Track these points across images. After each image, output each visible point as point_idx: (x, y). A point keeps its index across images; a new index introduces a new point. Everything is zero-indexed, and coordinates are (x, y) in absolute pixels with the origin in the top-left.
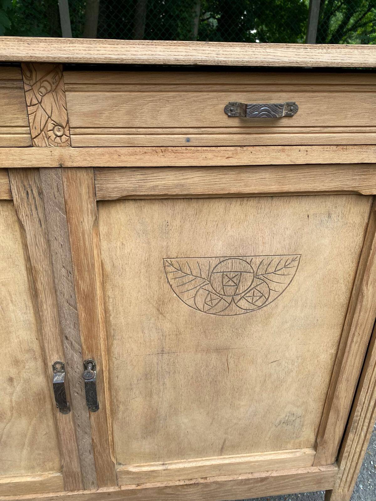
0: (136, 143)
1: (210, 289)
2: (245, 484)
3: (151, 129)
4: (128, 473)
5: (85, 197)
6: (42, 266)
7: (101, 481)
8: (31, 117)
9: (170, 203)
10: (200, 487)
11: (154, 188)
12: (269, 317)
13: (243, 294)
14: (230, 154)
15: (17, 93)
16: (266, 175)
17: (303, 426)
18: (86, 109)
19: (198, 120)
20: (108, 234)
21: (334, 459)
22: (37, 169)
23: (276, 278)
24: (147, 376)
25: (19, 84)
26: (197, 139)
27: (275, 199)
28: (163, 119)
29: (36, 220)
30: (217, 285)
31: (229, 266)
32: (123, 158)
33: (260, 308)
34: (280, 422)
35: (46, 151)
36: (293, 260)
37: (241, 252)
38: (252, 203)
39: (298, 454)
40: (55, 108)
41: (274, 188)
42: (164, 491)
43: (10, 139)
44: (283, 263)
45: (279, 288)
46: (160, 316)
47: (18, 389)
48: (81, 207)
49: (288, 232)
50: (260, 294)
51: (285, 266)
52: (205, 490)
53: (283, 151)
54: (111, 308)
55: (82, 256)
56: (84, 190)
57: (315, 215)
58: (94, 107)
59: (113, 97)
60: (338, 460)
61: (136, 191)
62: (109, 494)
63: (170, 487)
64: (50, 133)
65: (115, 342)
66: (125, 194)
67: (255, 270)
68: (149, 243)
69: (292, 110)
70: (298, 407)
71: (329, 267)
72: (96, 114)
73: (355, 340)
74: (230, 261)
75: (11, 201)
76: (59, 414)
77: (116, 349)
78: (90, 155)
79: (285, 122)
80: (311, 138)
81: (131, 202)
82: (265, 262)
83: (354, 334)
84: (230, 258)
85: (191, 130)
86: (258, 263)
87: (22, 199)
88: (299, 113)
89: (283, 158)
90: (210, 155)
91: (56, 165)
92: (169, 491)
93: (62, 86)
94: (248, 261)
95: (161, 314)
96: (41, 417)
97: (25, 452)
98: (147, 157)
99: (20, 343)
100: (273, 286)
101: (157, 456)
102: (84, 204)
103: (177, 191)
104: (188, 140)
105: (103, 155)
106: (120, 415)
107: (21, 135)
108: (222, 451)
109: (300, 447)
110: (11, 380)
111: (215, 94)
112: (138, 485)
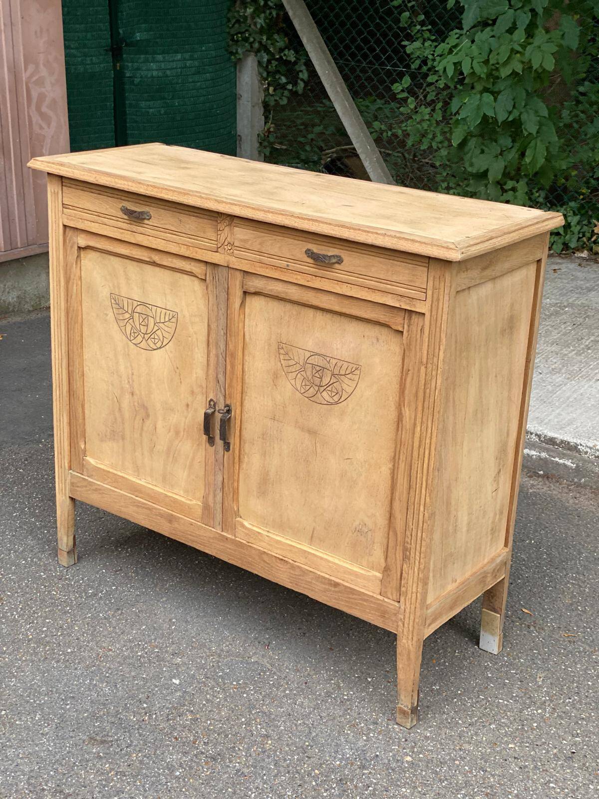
0: (263, 261)
1: (305, 376)
3: (271, 256)
4: (243, 526)
5: (238, 287)
6: (213, 326)
7: (225, 525)
8: (219, 236)
9: (283, 302)
10: (288, 566)
11: (271, 290)
12: (343, 413)
13: (325, 387)
14: (309, 279)
15: (215, 223)
17: (374, 543)
18: (242, 237)
19: (292, 255)
20: (250, 315)
21: (397, 595)
22: (219, 265)
23: (346, 380)
24: (264, 435)
25: (216, 219)
26: (292, 266)
27: (342, 317)
28: (275, 250)
29: (215, 295)
30: (309, 373)
31: (315, 360)
33: (337, 403)
34: (356, 529)
35: (223, 256)
36: (356, 369)
37: (323, 352)
38: (329, 316)
40: (229, 235)
41: (337, 308)
42: (263, 556)
43: (208, 246)
44: (350, 368)
45: (349, 390)
46: (274, 387)
47: (190, 414)
48: (236, 293)
49: (352, 345)
50: (335, 391)
51: (351, 372)
52: (292, 572)
53: (338, 284)
54: (246, 369)
55: (233, 326)
56: (238, 283)
57: (368, 336)
58: (246, 237)
59: (253, 234)
61: (262, 290)
63: (268, 554)
64: (226, 247)
65: (247, 398)
66: (257, 290)
67: (332, 369)
68: (270, 328)
69: (340, 261)
70: (368, 517)
71: (381, 383)
72: (245, 241)
73: (401, 457)
74: (316, 356)
75: (205, 280)
77: (247, 404)
78: (242, 263)
79: (337, 266)
80: (352, 280)
81: (263, 297)
82: (339, 364)
83: (400, 451)
84: (317, 354)
85: (289, 260)
86: (334, 364)
87: (210, 282)
88: (344, 263)
89: (338, 289)
90: (299, 277)
91: (226, 265)
92: (266, 558)
93: (233, 224)
94: (328, 360)
95: (275, 385)
96: (198, 445)
97: (186, 473)
98: (267, 270)
99: (197, 377)
100: (345, 386)
101: (266, 522)
102: (237, 291)
103: (283, 296)
104: (288, 266)
105: (247, 264)
106: (244, 466)
107: (210, 244)
108: (311, 540)
109: (372, 568)
110: (188, 405)
111: (301, 242)
112: (248, 542)
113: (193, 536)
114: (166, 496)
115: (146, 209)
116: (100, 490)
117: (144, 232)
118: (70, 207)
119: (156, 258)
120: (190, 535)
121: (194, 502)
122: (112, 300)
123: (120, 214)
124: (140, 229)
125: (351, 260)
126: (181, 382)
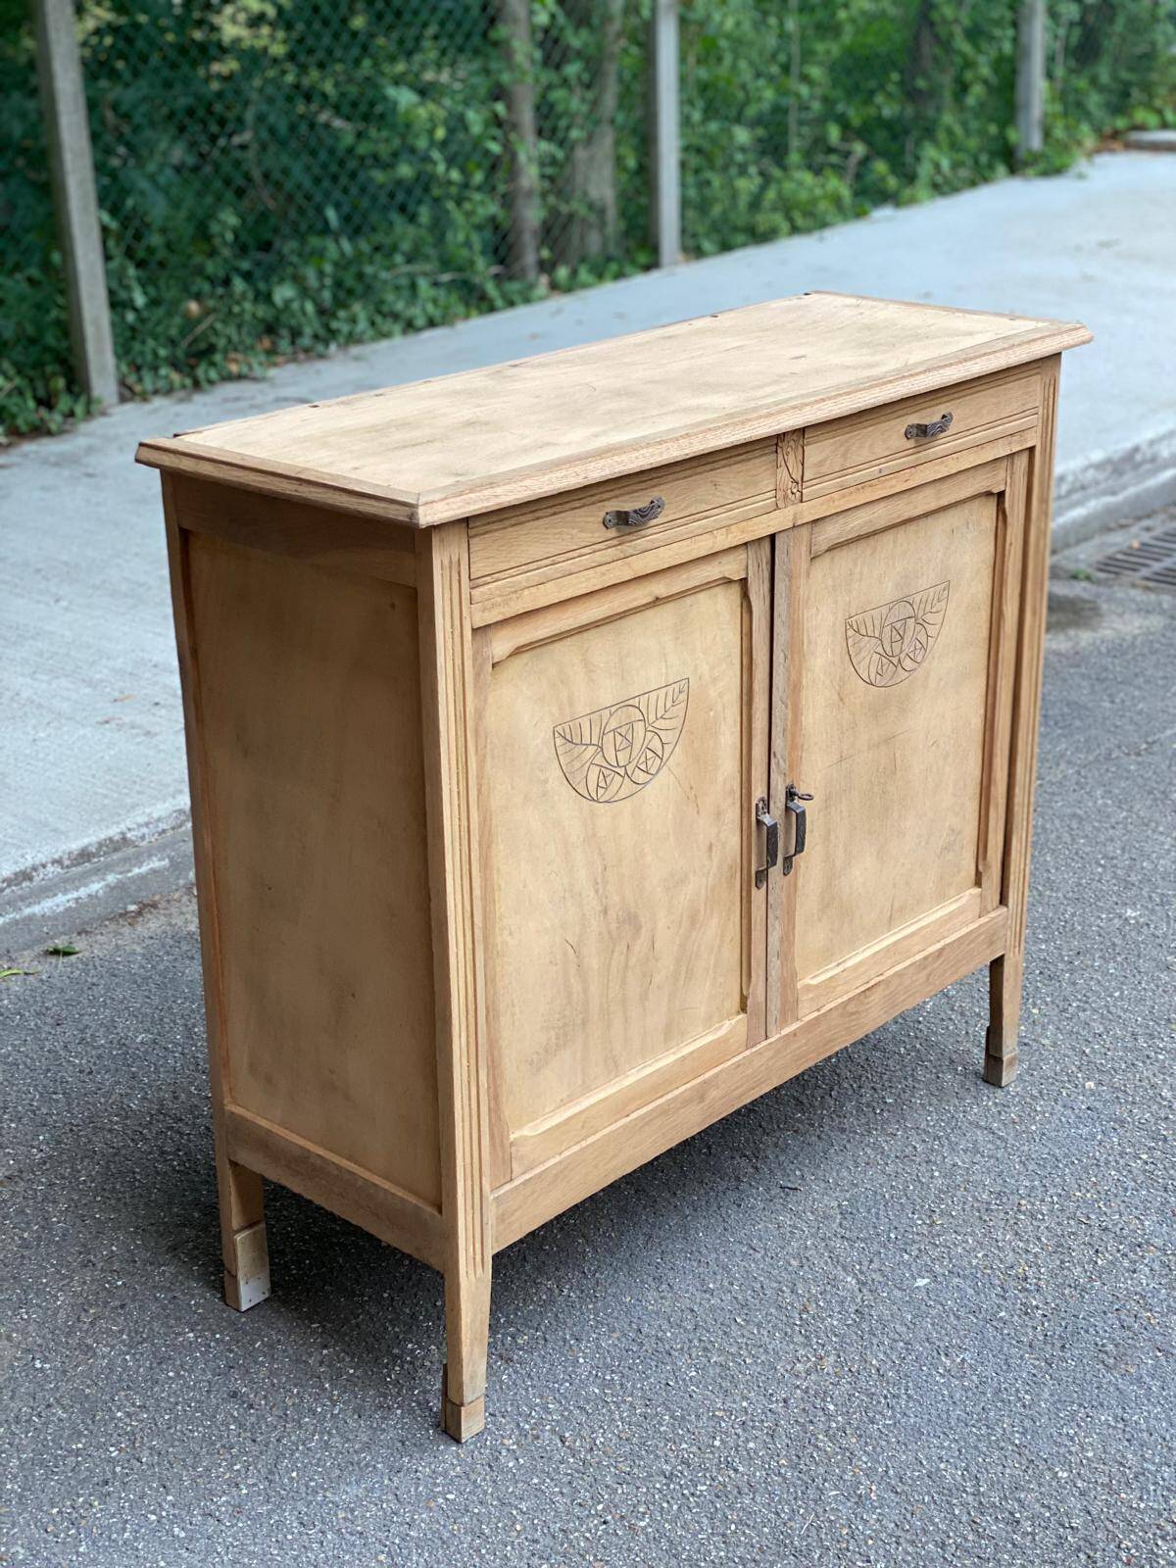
0: (846, 485)
1: (882, 652)
2: (925, 968)
3: (856, 467)
4: (808, 990)
5: (803, 556)
7: (784, 1013)
8: (778, 479)
9: (857, 545)
10: (882, 987)
11: (851, 531)
12: (927, 675)
13: (907, 650)
14: (908, 477)
15: (772, 457)
16: (929, 492)
17: (963, 848)
18: (817, 459)
19: (888, 448)
21: (997, 898)
22: (777, 534)
23: (932, 618)
24: (827, 802)
25: (774, 448)
26: (886, 468)
28: (865, 455)
30: (887, 643)
31: (896, 613)
32: (836, 503)
33: (920, 664)
34: (942, 847)
35: (786, 512)
36: (944, 590)
37: (905, 591)
39: (964, 901)
40: (795, 465)
41: (931, 505)
42: (847, 1008)
43: (762, 506)
44: (936, 596)
45: (935, 632)
46: (841, 704)
47: (716, 860)
48: (800, 570)
49: (939, 556)
50: (920, 646)
51: (938, 600)
52: (887, 991)
53: (942, 462)
56: (804, 549)
57: (958, 528)
58: (822, 456)
60: (1003, 900)
61: (838, 538)
62: (794, 1034)
63: (852, 1000)
64: (789, 492)
65: (803, 754)
66: (831, 544)
67: (916, 612)
68: (837, 603)
70: (957, 815)
71: (971, 591)
72: (823, 463)
74: (897, 607)
75: (746, 579)
76: (754, 889)
79: (945, 432)
80: (961, 444)
82: (924, 599)
84: (898, 602)
85: (883, 460)
86: (918, 602)
87: (754, 576)
88: (952, 422)
89: (943, 471)
90: (894, 482)
91: (790, 525)
92: (851, 1008)
93: (802, 443)
94: (911, 601)
95: (841, 700)
96: (729, 909)
97: (708, 985)
98: (851, 498)
99: (724, 781)
100: (930, 630)
102: (803, 563)
104: (880, 471)
105: (822, 504)
106: (800, 883)
107: (766, 500)
108: (891, 922)
109: (962, 889)
111: (901, 420)
112: (818, 1010)
113: (741, 1086)
114: (684, 1058)
115: (654, 494)
116: (565, 1168)
117: (649, 546)
118: (488, 579)
119: (660, 588)
120: (737, 1088)
121: (727, 1026)
122: (559, 741)
123: (604, 534)
124: (641, 543)
125: (961, 411)
126: (698, 812)
